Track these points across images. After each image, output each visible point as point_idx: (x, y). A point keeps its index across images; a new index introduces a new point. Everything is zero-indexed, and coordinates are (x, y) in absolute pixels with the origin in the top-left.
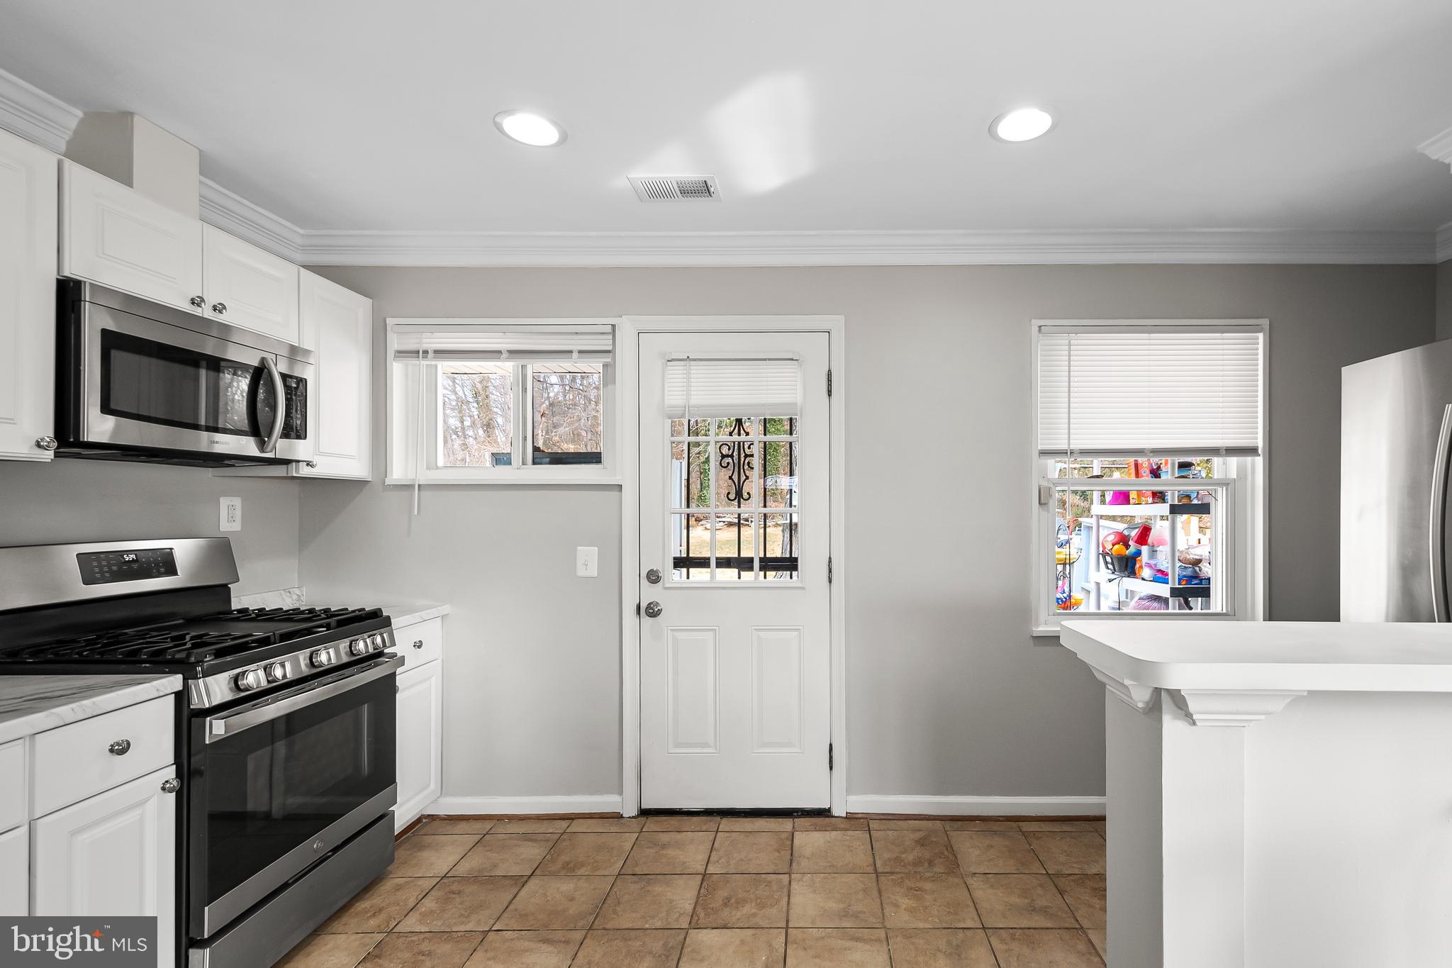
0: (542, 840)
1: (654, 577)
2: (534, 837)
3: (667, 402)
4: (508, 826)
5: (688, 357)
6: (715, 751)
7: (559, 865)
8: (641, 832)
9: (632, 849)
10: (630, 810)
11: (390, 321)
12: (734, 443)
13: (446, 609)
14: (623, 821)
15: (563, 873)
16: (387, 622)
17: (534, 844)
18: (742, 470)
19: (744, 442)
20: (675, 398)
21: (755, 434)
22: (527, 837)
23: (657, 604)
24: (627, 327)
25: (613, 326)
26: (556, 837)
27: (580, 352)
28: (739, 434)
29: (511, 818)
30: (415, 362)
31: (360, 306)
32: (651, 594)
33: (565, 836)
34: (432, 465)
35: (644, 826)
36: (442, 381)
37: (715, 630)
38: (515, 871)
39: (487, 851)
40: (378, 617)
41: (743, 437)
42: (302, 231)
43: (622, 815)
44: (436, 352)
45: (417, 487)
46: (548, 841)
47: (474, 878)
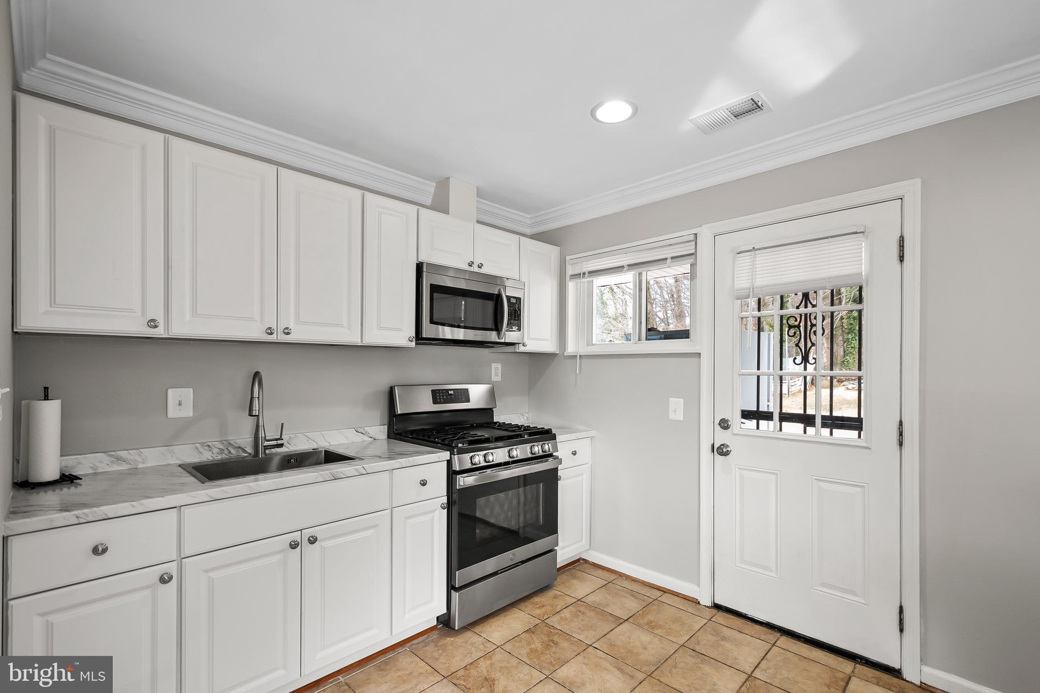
0: (640, 599)
1: (724, 424)
2: (637, 595)
3: (736, 286)
4: (624, 581)
5: (754, 248)
6: (776, 576)
7: (646, 620)
8: (710, 620)
9: (699, 630)
10: (706, 601)
11: (568, 258)
12: (801, 315)
13: (592, 433)
14: (698, 606)
15: (646, 627)
16: (554, 437)
17: (635, 600)
18: (808, 340)
19: (810, 314)
20: (743, 282)
21: (822, 306)
22: (633, 594)
23: (727, 446)
24: (705, 233)
25: (696, 234)
26: (650, 600)
27: (672, 258)
28: (806, 307)
29: (627, 577)
30: (578, 280)
31: (551, 252)
32: (722, 437)
33: (655, 602)
34: (590, 343)
35: (713, 616)
36: (596, 291)
37: (777, 474)
38: (618, 613)
39: (607, 593)
40: (549, 433)
41: (810, 309)
42: (529, 216)
43: (699, 602)
44: (590, 272)
45: (578, 357)
46: (644, 601)
47: (594, 608)
